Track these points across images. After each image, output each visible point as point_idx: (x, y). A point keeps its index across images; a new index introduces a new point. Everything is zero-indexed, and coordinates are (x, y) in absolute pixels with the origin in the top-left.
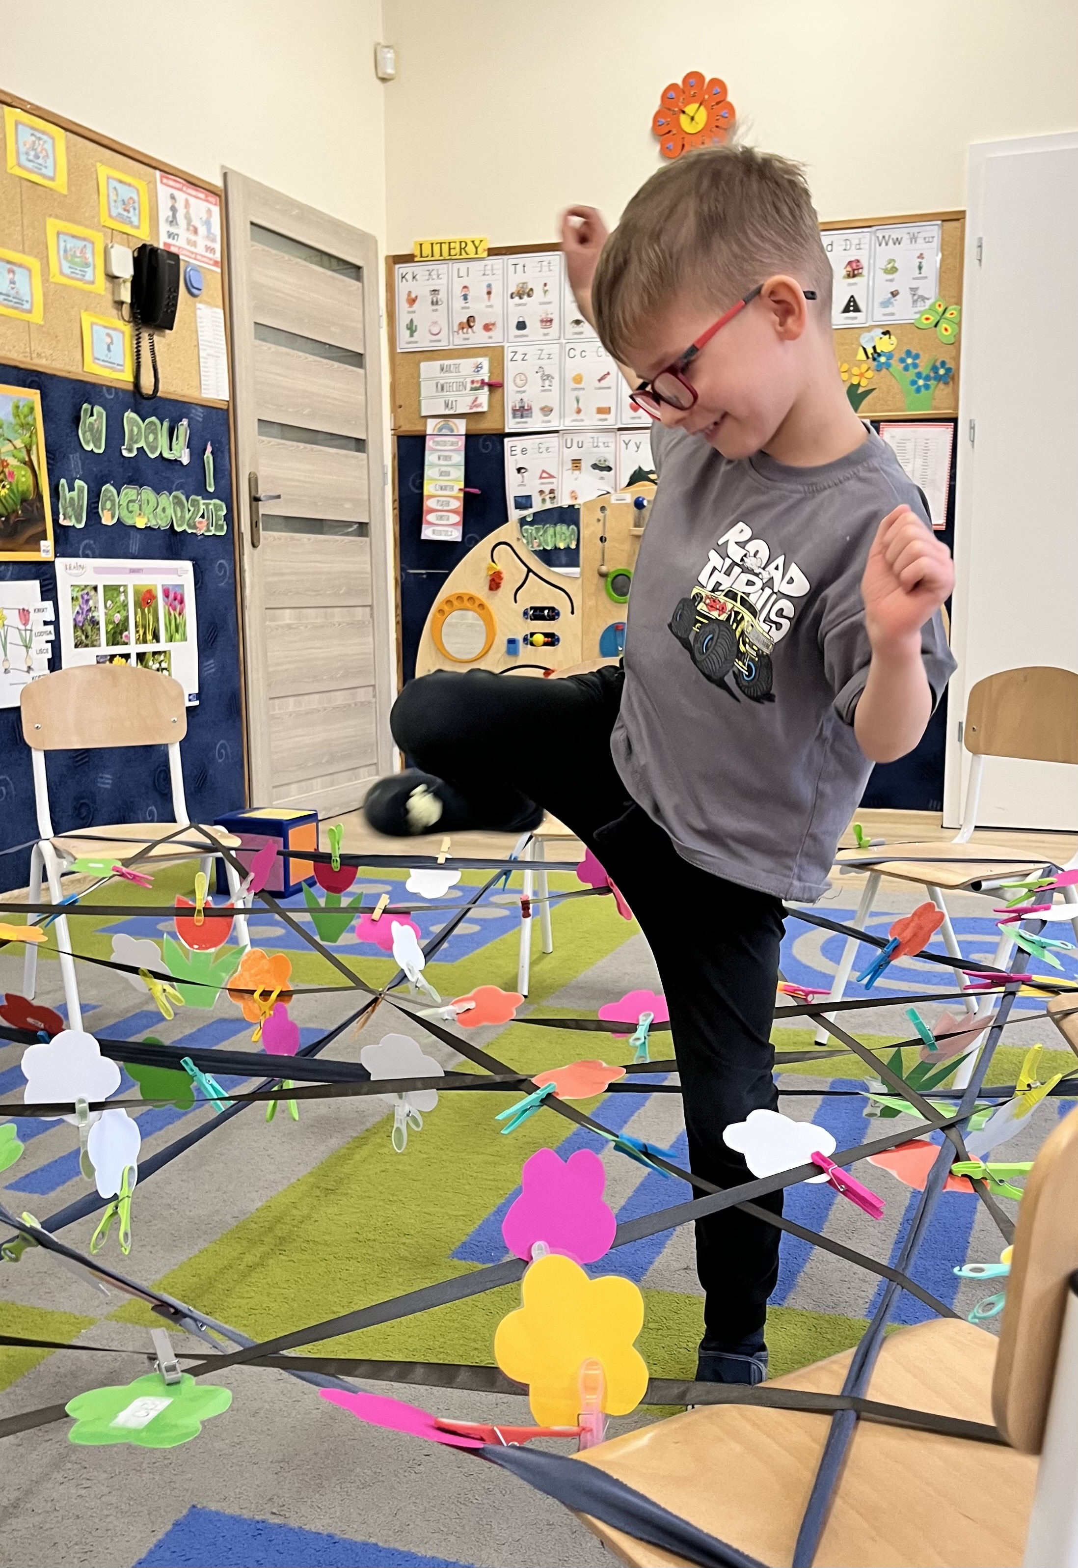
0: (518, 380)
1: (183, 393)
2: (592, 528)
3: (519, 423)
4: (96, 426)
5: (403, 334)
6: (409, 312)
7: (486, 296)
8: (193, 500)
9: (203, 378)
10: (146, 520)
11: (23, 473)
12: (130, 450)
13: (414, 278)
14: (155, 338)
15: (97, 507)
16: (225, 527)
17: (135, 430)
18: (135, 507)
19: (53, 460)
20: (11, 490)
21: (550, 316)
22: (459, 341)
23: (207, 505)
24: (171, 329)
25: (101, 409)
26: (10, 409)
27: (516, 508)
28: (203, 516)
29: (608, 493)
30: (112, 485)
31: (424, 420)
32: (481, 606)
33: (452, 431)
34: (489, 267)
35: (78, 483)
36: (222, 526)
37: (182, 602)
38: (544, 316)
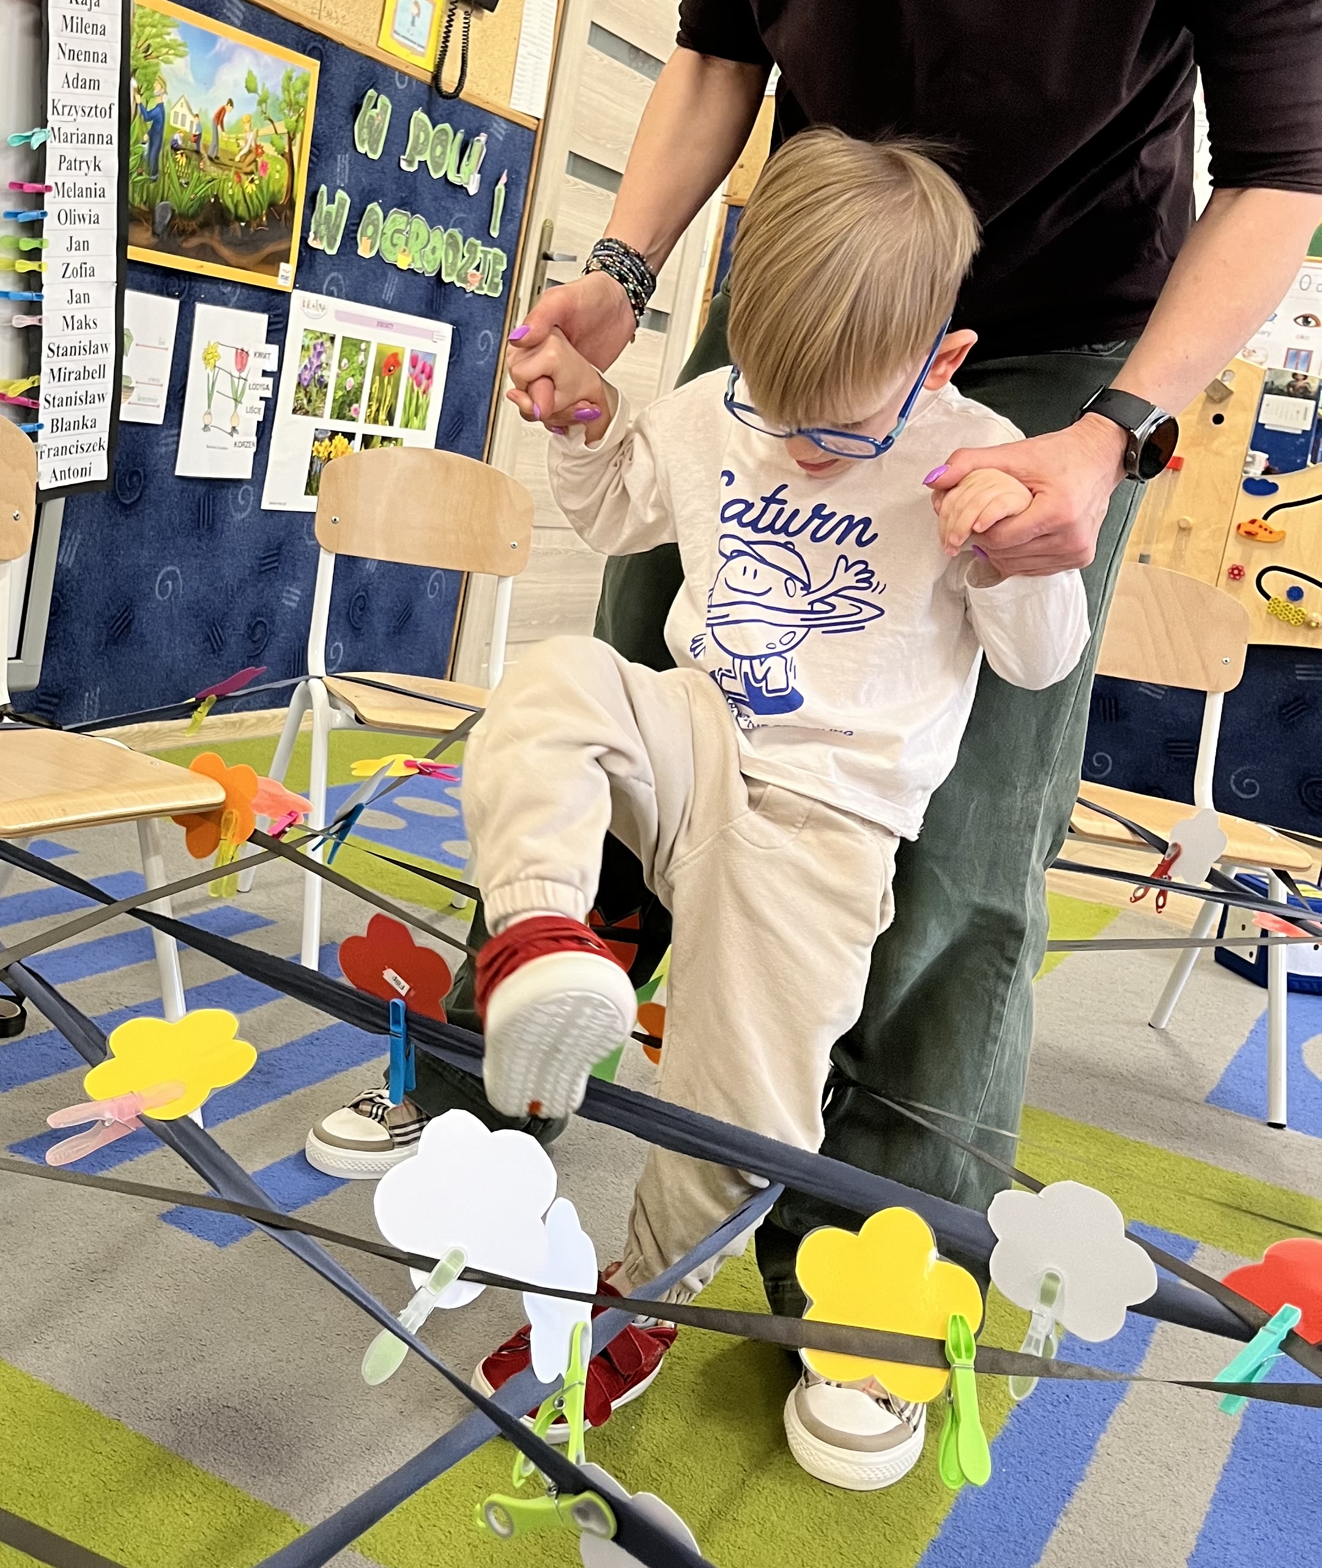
1: (488, 98)
4: (377, 122)
8: (472, 245)
9: (515, 83)
10: (410, 260)
11: (279, 167)
12: (410, 163)
14: (472, 19)
15: (356, 232)
16: (501, 288)
17: (422, 136)
18: (400, 239)
19: (317, 157)
20: (260, 187)
23: (485, 253)
24: (492, 10)
25: (387, 101)
26: (281, 77)
28: (477, 268)
30: (380, 204)
35: (341, 194)
36: (497, 285)
37: (430, 377)
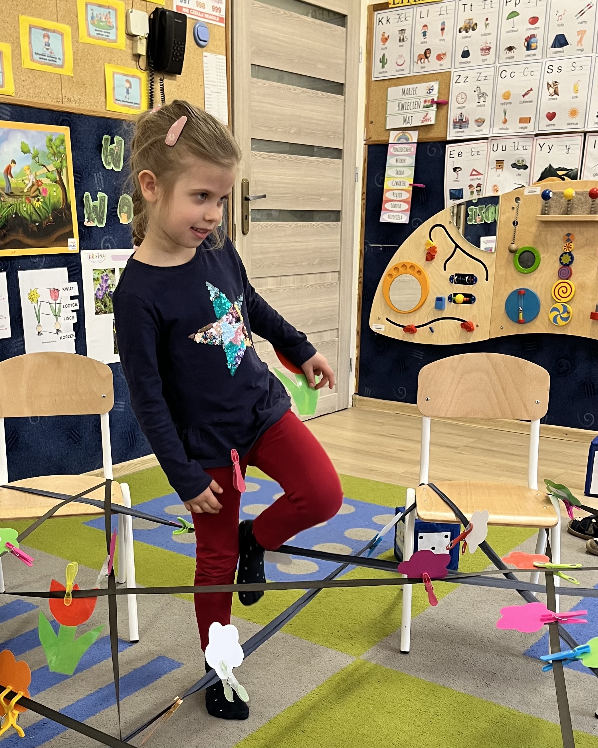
0: (459, 98)
2: (507, 214)
3: (458, 132)
5: (377, 65)
6: (382, 49)
7: (440, 32)
13: (388, 21)
21: (487, 45)
22: (417, 69)
27: (450, 199)
29: (523, 186)
31: (388, 132)
32: (419, 272)
33: (407, 139)
34: (444, 9)
38: (484, 46)
